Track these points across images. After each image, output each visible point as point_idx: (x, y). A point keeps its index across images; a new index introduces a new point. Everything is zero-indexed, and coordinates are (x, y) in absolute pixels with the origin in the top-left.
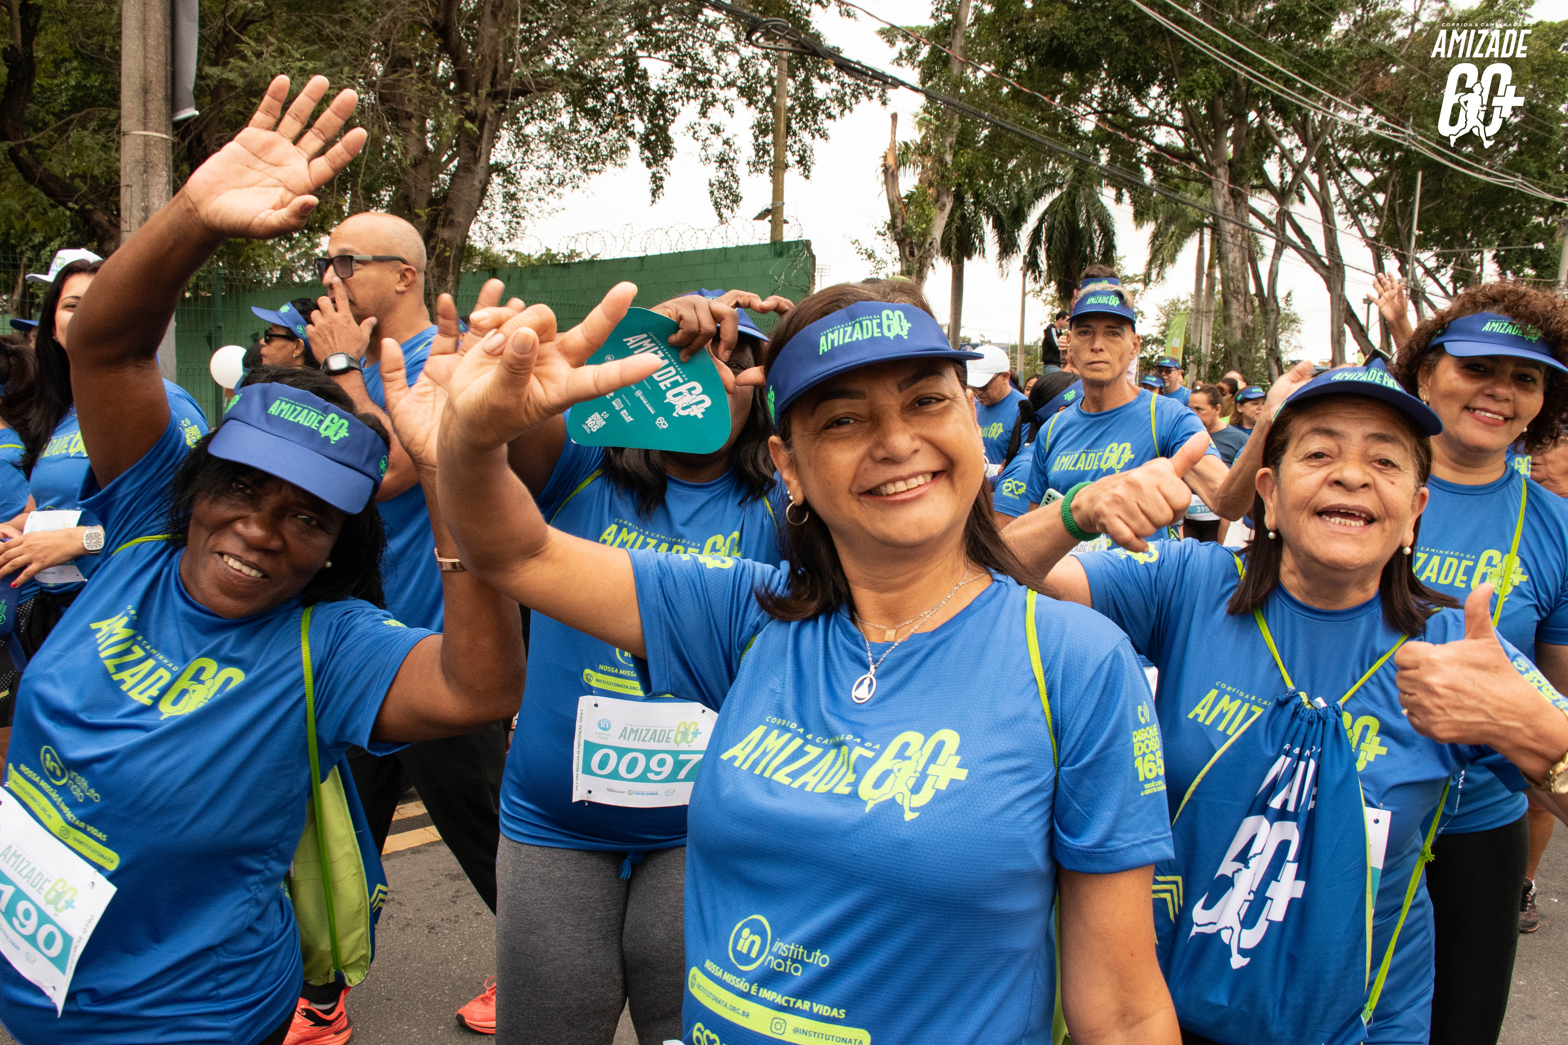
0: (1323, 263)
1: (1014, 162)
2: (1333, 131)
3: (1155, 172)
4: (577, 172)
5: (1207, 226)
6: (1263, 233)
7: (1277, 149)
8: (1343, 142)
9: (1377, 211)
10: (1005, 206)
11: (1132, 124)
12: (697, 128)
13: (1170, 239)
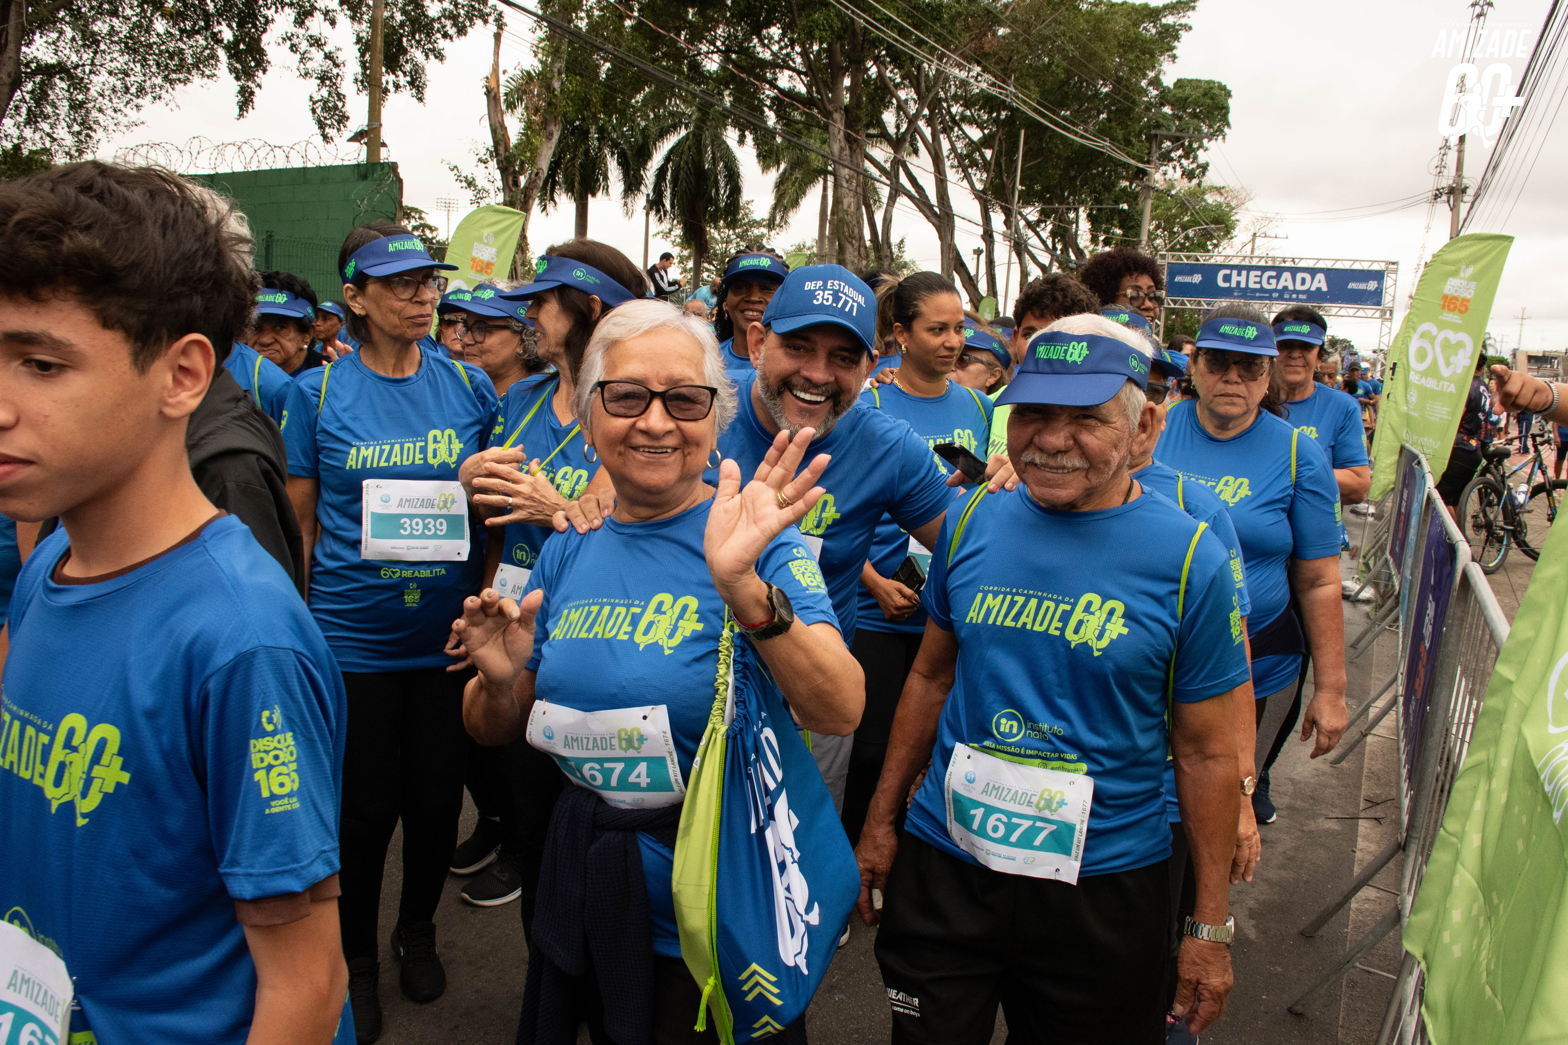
0: (936, 213)
1: (638, 97)
2: (945, 86)
3: (778, 116)
5: (829, 172)
6: (878, 181)
7: (894, 101)
8: (956, 98)
9: (986, 166)
10: (629, 143)
11: (755, 66)
13: (793, 185)
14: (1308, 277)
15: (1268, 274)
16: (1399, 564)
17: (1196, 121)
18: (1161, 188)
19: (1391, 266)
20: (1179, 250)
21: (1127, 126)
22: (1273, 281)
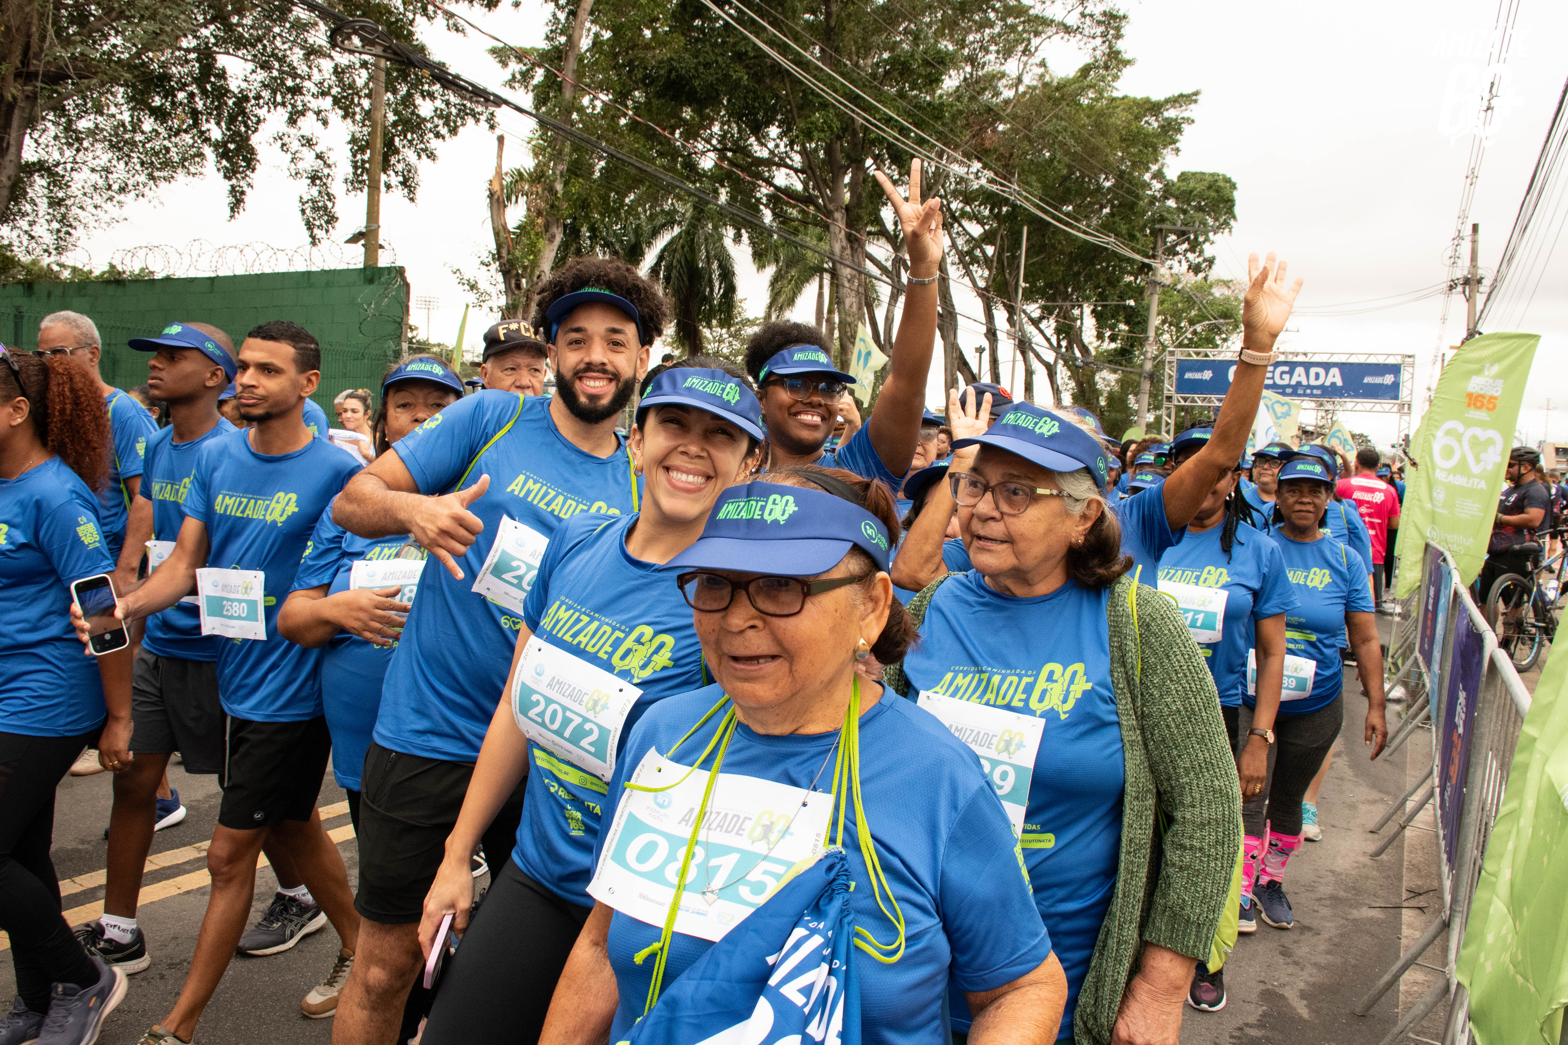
1: (632, 197)
2: (945, 183)
3: (774, 214)
4: (143, 178)
5: (826, 270)
6: (879, 280)
8: (955, 194)
9: (987, 262)
10: (622, 241)
11: (751, 164)
12: (286, 139)
13: (789, 283)
14: (1321, 371)
15: (1280, 369)
16: (1428, 662)
17: (1201, 214)
18: (1168, 282)
19: (1407, 359)
20: (1187, 346)
21: (1131, 220)
22: (1286, 377)
